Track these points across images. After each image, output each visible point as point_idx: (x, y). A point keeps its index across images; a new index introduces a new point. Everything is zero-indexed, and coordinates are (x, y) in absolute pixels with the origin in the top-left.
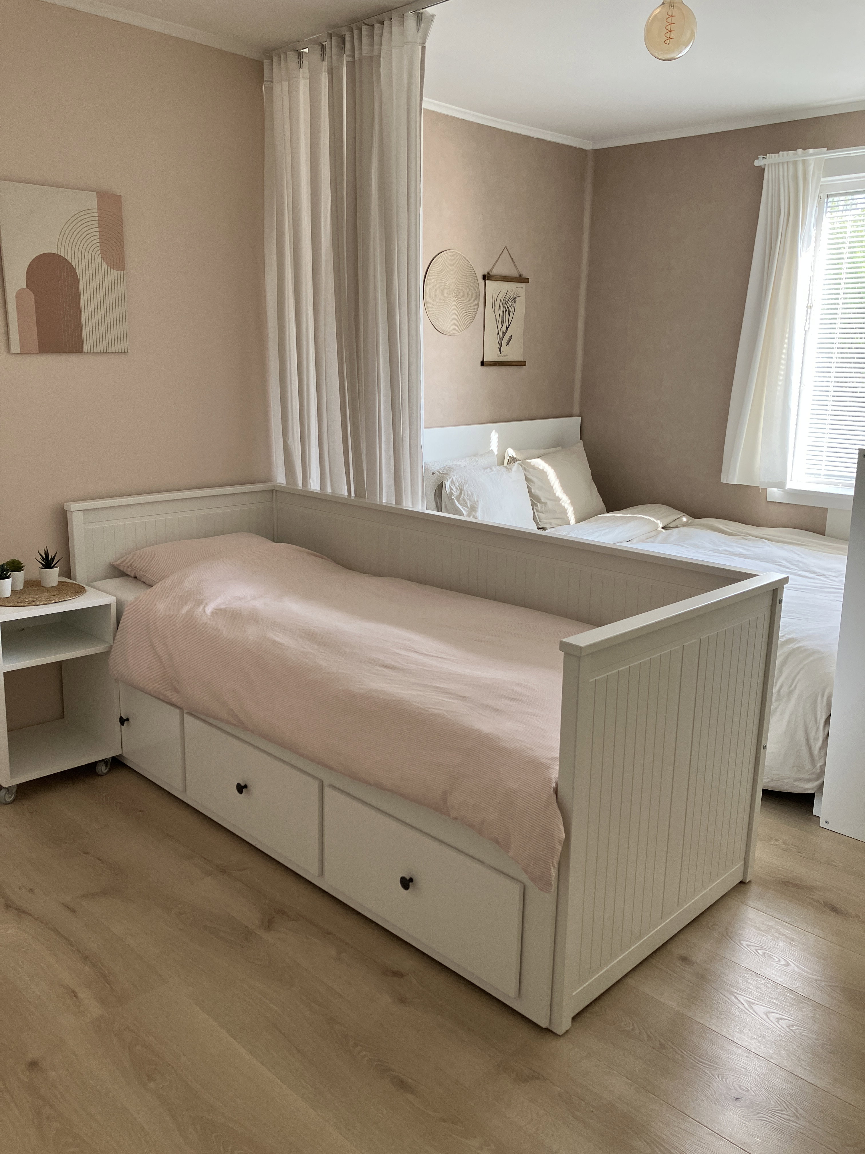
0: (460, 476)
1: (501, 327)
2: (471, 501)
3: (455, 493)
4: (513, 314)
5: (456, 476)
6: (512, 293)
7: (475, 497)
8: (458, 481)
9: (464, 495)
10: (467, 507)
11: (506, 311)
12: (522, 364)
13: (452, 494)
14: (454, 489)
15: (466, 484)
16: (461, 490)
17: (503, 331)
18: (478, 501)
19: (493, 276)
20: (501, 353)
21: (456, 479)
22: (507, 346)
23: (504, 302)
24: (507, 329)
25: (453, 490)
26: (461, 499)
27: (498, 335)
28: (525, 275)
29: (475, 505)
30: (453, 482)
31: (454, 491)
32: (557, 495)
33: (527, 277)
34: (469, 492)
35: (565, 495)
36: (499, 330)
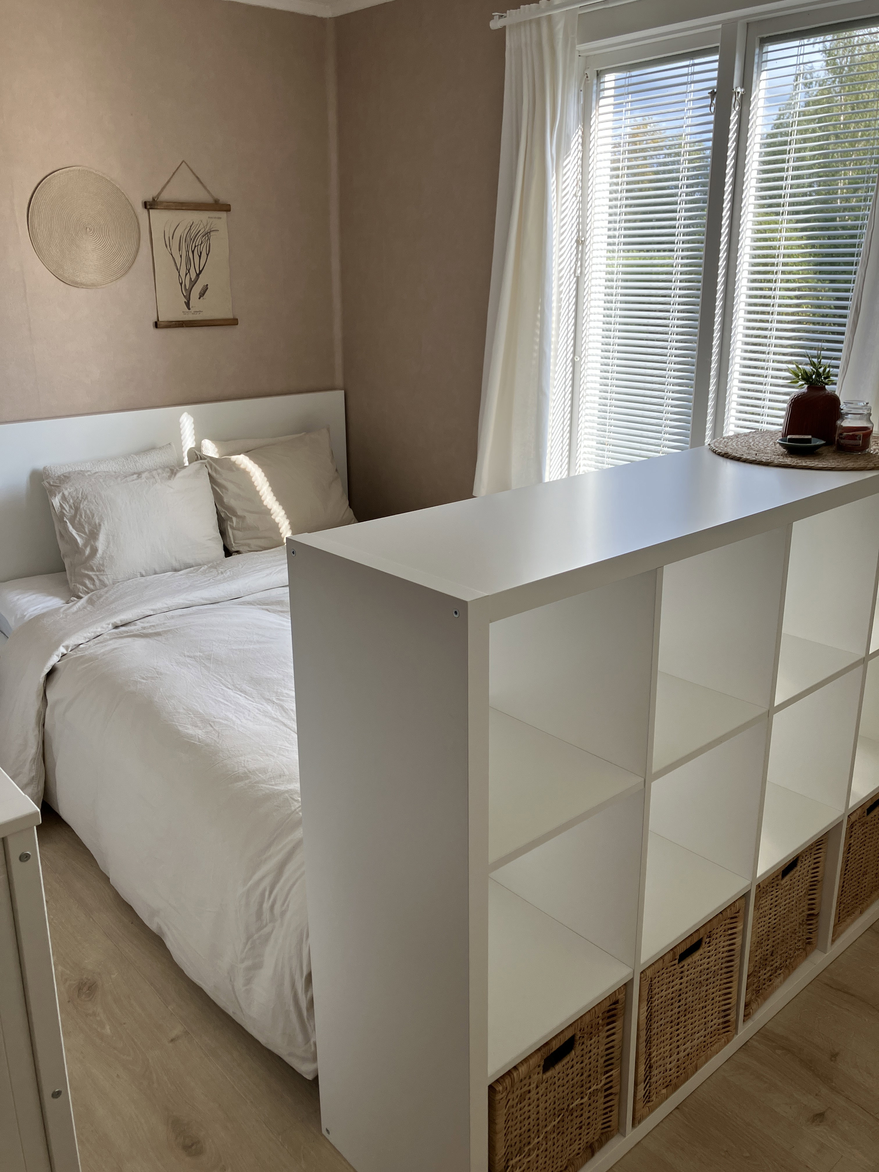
0: (76, 489)
1: (186, 274)
2: (90, 524)
3: (68, 514)
4: (208, 255)
5: (70, 489)
6: (202, 226)
7: (97, 518)
8: (71, 496)
9: (81, 516)
10: (85, 533)
11: (193, 252)
12: (233, 322)
13: (62, 515)
14: (67, 508)
15: (85, 500)
16: (77, 509)
17: (191, 278)
18: (100, 525)
19: (162, 202)
20: (189, 309)
21: (69, 493)
22: (199, 298)
23: (188, 239)
24: (198, 275)
25: (64, 509)
26: (76, 522)
27: (181, 284)
28: (223, 198)
29: (95, 531)
30: (64, 498)
31: (66, 511)
32: (265, 503)
33: (228, 203)
34: (88, 512)
35: (277, 503)
36: (183, 277)
